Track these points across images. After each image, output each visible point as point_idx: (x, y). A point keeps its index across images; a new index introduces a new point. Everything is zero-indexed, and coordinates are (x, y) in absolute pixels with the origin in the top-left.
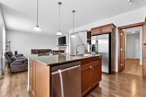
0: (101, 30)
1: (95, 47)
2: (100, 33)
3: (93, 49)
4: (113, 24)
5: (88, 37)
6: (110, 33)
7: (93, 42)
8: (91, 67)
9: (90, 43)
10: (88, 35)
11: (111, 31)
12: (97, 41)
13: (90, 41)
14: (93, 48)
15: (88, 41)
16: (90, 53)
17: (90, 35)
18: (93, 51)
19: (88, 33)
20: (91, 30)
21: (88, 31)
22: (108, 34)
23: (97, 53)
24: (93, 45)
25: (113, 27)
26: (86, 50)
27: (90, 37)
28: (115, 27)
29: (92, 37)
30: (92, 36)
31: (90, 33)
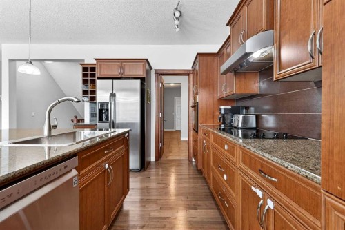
0: (122, 68)
1: (107, 110)
2: (120, 76)
3: (103, 114)
4: (147, 60)
5: (85, 81)
6: (142, 80)
7: (102, 96)
8: (107, 166)
9: (93, 99)
10: (84, 75)
11: (145, 76)
12: (113, 95)
13: (94, 92)
14: (101, 111)
15: (85, 93)
16: (92, 127)
17: (93, 75)
18: (101, 119)
19: (85, 69)
20: (95, 62)
21: (86, 62)
22: (139, 81)
23: (113, 125)
24: (102, 104)
25: (147, 67)
26: (76, 117)
27: (93, 81)
28: (151, 68)
29: (98, 82)
30: (99, 78)
31: (93, 69)
